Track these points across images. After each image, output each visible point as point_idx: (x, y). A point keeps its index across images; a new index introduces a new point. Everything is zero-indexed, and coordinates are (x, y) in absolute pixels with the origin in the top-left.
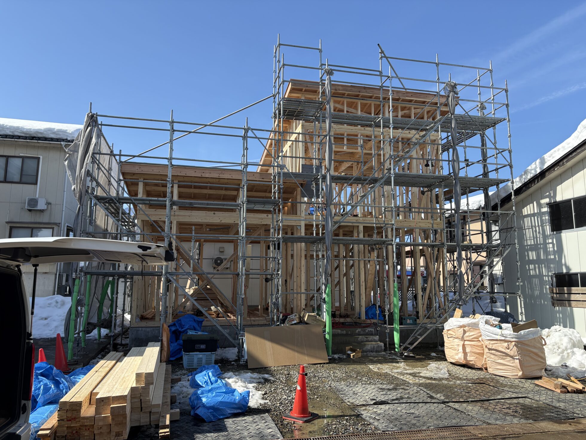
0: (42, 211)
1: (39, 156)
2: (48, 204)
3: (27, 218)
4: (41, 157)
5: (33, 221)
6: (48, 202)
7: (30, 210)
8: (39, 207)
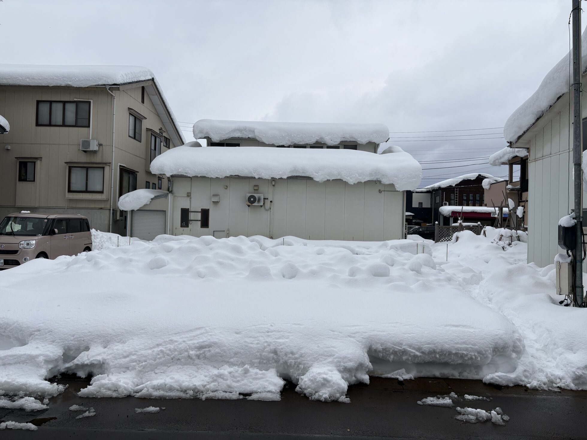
0: (95, 152)
1: (90, 100)
2: (100, 145)
3: (83, 158)
4: (92, 101)
5: (88, 161)
6: (99, 144)
7: (85, 151)
8: (91, 148)
